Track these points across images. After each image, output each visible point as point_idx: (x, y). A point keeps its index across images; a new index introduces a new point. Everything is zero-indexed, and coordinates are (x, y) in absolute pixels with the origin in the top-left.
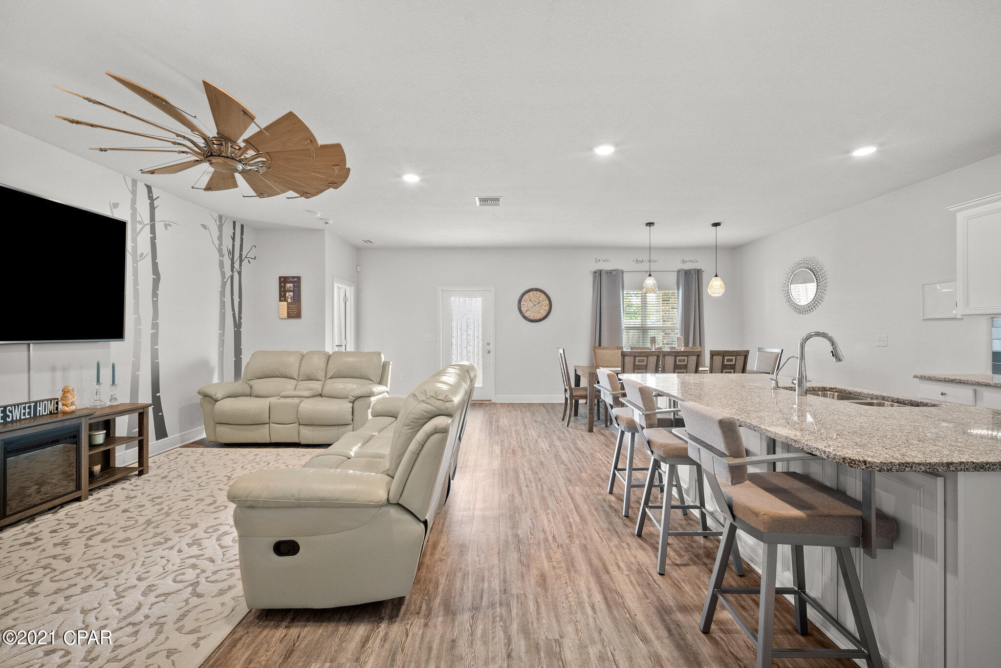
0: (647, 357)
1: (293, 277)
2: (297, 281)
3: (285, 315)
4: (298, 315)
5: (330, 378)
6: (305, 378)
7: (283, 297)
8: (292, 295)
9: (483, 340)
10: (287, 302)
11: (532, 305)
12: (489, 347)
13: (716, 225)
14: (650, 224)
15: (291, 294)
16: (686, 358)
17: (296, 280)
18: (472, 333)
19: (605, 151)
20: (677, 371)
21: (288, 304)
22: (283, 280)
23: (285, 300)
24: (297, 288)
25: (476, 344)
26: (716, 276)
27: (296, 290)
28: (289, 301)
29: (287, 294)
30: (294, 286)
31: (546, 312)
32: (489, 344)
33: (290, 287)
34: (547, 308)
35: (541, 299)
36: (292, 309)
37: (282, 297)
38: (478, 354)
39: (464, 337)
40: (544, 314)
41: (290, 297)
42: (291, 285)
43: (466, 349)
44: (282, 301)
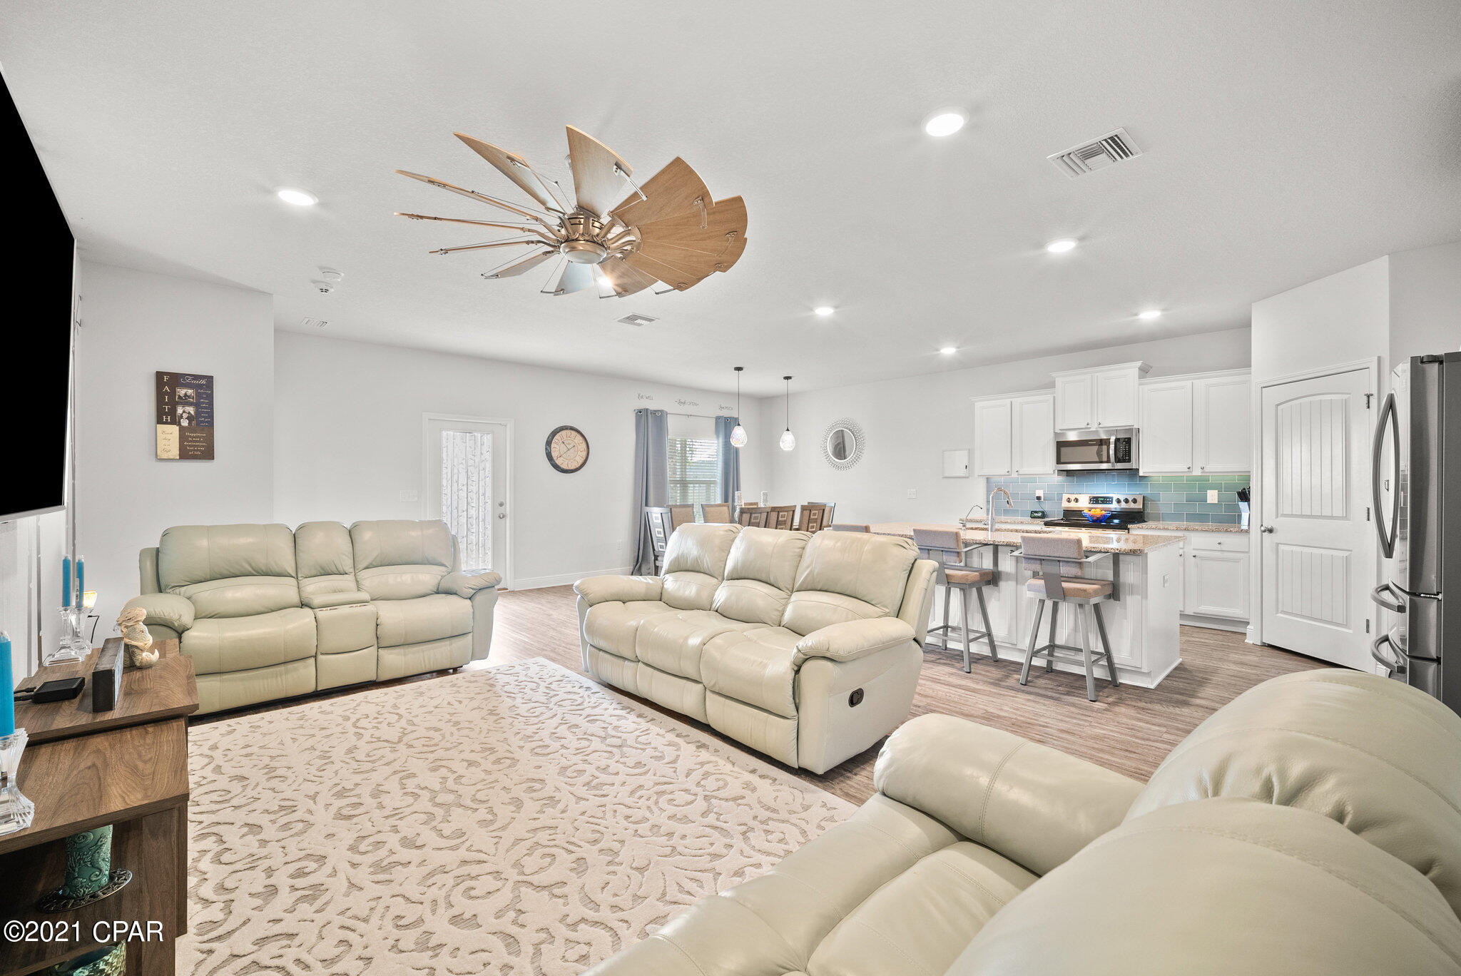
0: (761, 513)
1: (196, 377)
2: (204, 385)
3: (175, 451)
4: (208, 454)
5: (367, 568)
6: (314, 572)
7: (167, 414)
8: (192, 413)
9: (494, 497)
10: (179, 424)
11: (565, 449)
12: (501, 510)
13: (787, 378)
14: (739, 369)
15: (191, 410)
16: (786, 513)
17: (203, 382)
18: (474, 489)
19: (824, 312)
20: (779, 527)
21: (182, 429)
22: (167, 384)
23: (174, 422)
24: (205, 399)
25: (481, 505)
26: (788, 430)
27: (203, 403)
28: (185, 423)
29: (180, 410)
30: (199, 395)
31: (583, 460)
32: (501, 505)
33: (186, 395)
34: (584, 454)
35: (576, 441)
36: (191, 441)
37: (165, 413)
38: (484, 520)
39: (463, 494)
40: (580, 462)
41: (185, 416)
42: (190, 392)
43: (465, 512)
44: (166, 423)
